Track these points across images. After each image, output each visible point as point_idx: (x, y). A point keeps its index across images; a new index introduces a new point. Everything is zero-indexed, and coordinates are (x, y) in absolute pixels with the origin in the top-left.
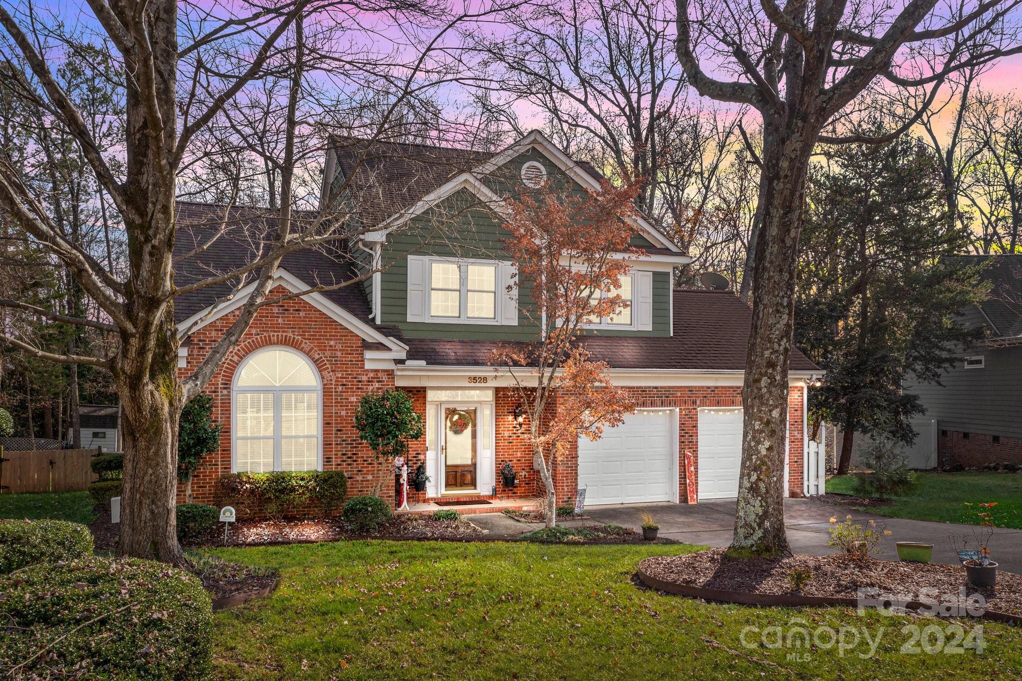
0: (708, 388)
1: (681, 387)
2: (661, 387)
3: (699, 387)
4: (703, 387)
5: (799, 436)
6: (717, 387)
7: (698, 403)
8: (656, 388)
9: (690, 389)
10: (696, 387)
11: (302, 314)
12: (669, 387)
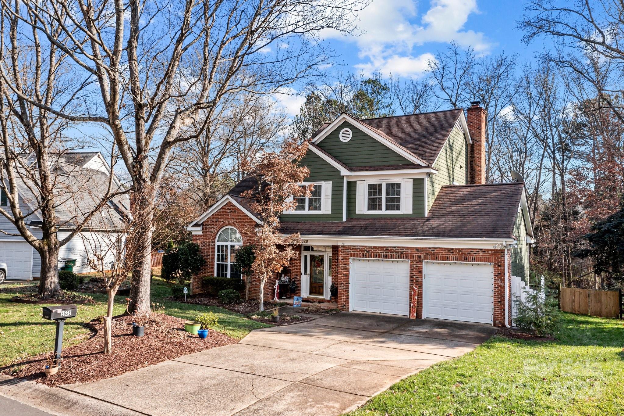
0: (430, 248)
1: (411, 248)
2: (398, 247)
3: (423, 248)
4: (426, 248)
5: (502, 284)
6: (436, 248)
7: (422, 257)
8: (395, 247)
9: (417, 249)
10: (421, 248)
11: (236, 212)
12: (403, 247)
